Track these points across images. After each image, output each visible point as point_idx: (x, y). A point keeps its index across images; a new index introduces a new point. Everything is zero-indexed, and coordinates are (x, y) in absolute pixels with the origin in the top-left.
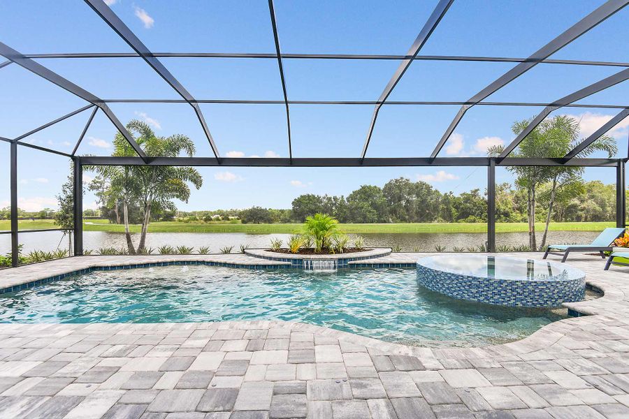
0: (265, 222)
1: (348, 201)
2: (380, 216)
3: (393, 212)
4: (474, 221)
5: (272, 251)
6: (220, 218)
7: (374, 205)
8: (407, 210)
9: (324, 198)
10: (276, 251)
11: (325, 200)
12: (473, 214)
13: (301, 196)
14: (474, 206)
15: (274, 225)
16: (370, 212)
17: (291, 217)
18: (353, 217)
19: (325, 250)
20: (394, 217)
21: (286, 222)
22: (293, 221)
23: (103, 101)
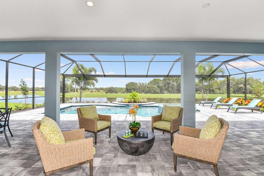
0: (115, 93)
1: (148, 85)
2: (161, 91)
3: (166, 89)
4: (200, 94)
5: (120, 102)
6: (96, 91)
7: (158, 86)
8: (172, 89)
9: (139, 83)
10: (122, 102)
11: (139, 84)
12: (200, 90)
13: (129, 83)
14: (200, 87)
15: (118, 94)
16: (157, 89)
17: (125, 91)
18: (150, 91)
19: (135, 102)
20: (167, 91)
21: (123, 93)
22: (126, 92)
23: (75, 61)
